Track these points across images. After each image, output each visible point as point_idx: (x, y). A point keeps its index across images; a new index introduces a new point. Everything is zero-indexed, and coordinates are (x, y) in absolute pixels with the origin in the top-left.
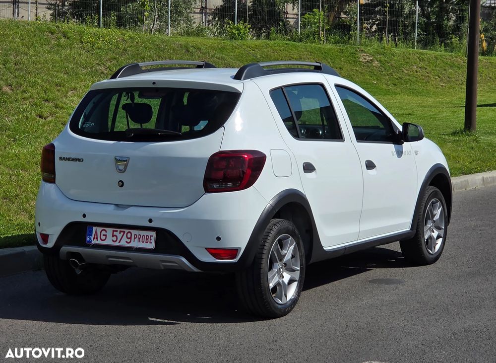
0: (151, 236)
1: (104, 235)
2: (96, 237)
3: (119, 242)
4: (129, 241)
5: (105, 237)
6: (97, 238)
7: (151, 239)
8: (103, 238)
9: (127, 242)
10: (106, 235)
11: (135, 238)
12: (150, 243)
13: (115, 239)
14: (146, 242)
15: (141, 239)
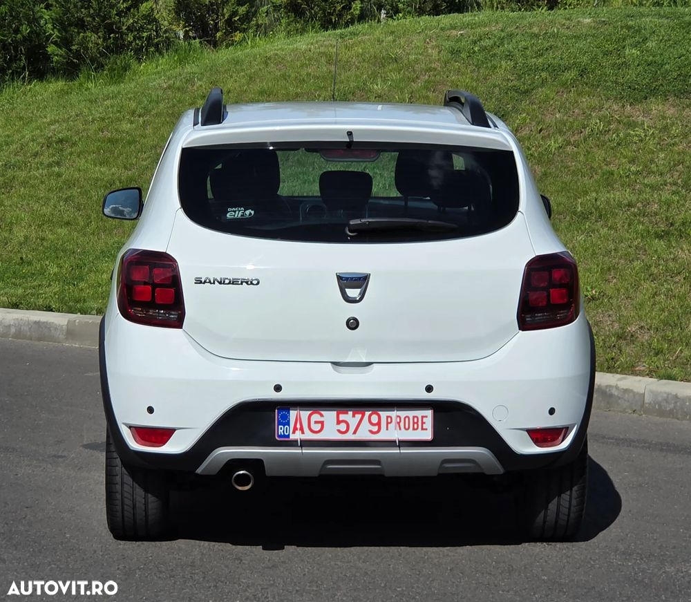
0: (423, 417)
1: (316, 422)
2: (298, 426)
3: (355, 432)
4: (375, 429)
5: (320, 425)
6: (302, 429)
7: (423, 423)
8: (316, 427)
9: (371, 432)
10: (322, 423)
11: (388, 423)
12: (422, 429)
13: (343, 427)
14: (414, 429)
15: (402, 424)
